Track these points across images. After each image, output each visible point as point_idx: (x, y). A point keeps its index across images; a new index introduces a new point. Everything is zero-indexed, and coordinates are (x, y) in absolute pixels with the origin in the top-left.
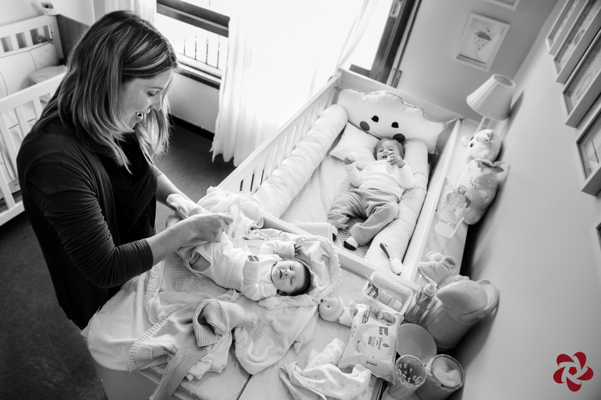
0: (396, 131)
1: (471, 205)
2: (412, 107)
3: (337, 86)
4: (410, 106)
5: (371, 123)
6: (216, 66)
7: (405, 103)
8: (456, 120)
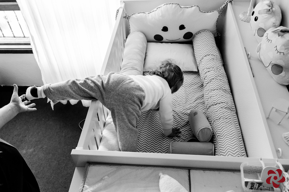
0: (184, 32)
1: (284, 69)
2: (189, 7)
3: (124, 16)
4: (187, 8)
5: (163, 34)
6: (23, 36)
7: (182, 7)
8: (227, 4)
